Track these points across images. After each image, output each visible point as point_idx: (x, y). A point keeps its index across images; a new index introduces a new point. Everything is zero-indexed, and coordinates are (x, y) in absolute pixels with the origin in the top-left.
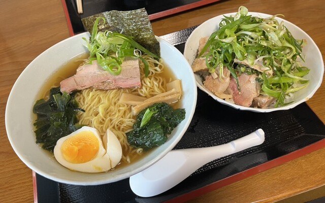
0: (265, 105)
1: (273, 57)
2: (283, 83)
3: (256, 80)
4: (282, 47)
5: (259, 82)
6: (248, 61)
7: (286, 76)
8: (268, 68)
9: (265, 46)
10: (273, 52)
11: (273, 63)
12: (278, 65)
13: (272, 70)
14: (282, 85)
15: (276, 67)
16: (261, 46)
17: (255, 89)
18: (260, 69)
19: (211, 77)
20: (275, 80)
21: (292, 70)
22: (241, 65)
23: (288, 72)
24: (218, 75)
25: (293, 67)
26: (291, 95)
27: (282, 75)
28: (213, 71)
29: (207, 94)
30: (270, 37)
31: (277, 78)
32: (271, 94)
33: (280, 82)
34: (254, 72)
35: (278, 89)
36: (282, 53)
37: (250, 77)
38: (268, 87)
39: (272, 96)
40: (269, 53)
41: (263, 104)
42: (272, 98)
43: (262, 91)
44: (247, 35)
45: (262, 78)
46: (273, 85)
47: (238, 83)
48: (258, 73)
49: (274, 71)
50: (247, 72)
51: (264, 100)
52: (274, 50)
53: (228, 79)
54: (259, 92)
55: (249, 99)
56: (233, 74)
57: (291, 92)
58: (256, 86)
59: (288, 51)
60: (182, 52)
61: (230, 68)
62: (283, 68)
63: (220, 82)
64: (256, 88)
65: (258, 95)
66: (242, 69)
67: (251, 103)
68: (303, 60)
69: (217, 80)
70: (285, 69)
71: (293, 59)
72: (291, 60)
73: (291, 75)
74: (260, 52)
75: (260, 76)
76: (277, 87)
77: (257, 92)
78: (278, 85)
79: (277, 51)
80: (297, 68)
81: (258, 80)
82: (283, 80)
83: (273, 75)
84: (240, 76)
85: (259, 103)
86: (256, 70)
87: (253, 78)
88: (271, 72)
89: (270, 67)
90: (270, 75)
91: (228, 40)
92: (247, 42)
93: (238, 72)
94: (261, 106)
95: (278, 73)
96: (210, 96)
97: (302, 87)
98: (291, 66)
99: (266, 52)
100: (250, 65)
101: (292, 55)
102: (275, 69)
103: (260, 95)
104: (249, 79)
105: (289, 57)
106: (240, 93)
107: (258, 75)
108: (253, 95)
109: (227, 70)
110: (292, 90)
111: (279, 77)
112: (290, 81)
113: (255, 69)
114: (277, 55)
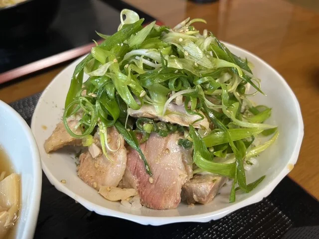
0: (209, 196)
1: (202, 93)
2: (235, 142)
3: (179, 144)
4: (215, 69)
5: (186, 147)
6: (154, 108)
7: (236, 126)
8: (197, 117)
9: (180, 71)
10: (200, 81)
11: (204, 106)
12: (216, 108)
13: (205, 119)
14: (232, 145)
15: (213, 112)
16: (172, 71)
17: (181, 166)
18: (183, 121)
19: (88, 155)
20: (217, 139)
21: (243, 113)
22: (143, 120)
23: (237, 117)
24: (100, 148)
25: (243, 108)
26: (253, 161)
27: (229, 126)
28: (89, 141)
29: (73, 201)
30: (186, 54)
31: (219, 134)
32: (214, 171)
33: (228, 141)
34: (171, 128)
35: (227, 155)
36: (217, 81)
37: (167, 141)
38: (205, 156)
39: (220, 175)
40: (192, 86)
41: (203, 196)
42: (219, 179)
43: (195, 167)
44: (140, 56)
45: (189, 138)
46: (217, 148)
47: (143, 158)
48: (180, 129)
49: (210, 120)
50: (158, 131)
51: (204, 187)
52: (200, 78)
53: (122, 155)
54: (191, 171)
55: (173, 189)
56: (129, 141)
57: (253, 156)
58: (183, 158)
59: (227, 77)
60: (28, 121)
61: (122, 130)
62: (227, 112)
63: (107, 162)
64: (183, 162)
65: (191, 176)
66: (147, 127)
67: (179, 198)
68: (258, 89)
69: (101, 160)
70: (231, 113)
71: (240, 93)
72: (237, 94)
73: (243, 123)
74: (172, 84)
75: (186, 135)
76: (224, 152)
77: (186, 170)
78: (226, 147)
79: (206, 79)
80: (250, 110)
81: (183, 144)
82: (233, 136)
83: (212, 127)
84: (145, 142)
85: (195, 196)
86: (175, 125)
87: (173, 143)
88: (205, 123)
89: (201, 112)
90: (204, 129)
91: (101, 71)
92: (141, 67)
93: (141, 135)
94: (200, 200)
95: (220, 124)
96: (79, 204)
97: (269, 142)
98: (240, 106)
99: (186, 83)
100: (159, 116)
101: (236, 84)
102: (211, 115)
103: (194, 175)
104: (166, 144)
105: (233, 88)
106: (151, 180)
107: (183, 134)
108: (179, 179)
109: (116, 134)
110: (253, 152)
111: (222, 130)
112: (246, 136)
113: (173, 121)
114: (208, 86)
